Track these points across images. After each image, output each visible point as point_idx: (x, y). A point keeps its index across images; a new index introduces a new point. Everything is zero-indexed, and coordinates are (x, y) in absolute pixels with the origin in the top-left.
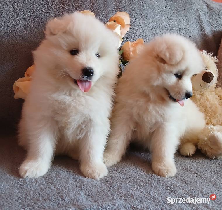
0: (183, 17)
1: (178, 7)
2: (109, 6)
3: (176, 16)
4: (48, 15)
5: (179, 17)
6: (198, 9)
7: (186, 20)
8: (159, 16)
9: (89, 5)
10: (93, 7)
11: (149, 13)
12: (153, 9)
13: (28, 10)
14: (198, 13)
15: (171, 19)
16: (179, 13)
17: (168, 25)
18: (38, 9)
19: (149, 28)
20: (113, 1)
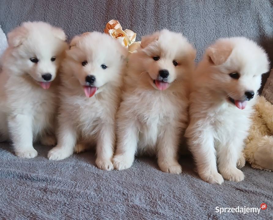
0: (235, 18)
1: (230, 8)
2: (147, 16)
3: (227, 18)
4: (93, 28)
5: (231, 19)
6: (257, 8)
7: (239, 21)
8: (205, 20)
9: (129, 17)
10: (132, 18)
11: (192, 18)
12: (197, 14)
13: (78, 25)
14: (257, 12)
15: (220, 22)
16: (231, 14)
17: (215, 28)
18: (86, 24)
19: (190, 34)
20: (152, 11)
